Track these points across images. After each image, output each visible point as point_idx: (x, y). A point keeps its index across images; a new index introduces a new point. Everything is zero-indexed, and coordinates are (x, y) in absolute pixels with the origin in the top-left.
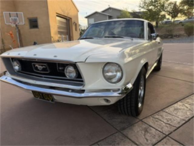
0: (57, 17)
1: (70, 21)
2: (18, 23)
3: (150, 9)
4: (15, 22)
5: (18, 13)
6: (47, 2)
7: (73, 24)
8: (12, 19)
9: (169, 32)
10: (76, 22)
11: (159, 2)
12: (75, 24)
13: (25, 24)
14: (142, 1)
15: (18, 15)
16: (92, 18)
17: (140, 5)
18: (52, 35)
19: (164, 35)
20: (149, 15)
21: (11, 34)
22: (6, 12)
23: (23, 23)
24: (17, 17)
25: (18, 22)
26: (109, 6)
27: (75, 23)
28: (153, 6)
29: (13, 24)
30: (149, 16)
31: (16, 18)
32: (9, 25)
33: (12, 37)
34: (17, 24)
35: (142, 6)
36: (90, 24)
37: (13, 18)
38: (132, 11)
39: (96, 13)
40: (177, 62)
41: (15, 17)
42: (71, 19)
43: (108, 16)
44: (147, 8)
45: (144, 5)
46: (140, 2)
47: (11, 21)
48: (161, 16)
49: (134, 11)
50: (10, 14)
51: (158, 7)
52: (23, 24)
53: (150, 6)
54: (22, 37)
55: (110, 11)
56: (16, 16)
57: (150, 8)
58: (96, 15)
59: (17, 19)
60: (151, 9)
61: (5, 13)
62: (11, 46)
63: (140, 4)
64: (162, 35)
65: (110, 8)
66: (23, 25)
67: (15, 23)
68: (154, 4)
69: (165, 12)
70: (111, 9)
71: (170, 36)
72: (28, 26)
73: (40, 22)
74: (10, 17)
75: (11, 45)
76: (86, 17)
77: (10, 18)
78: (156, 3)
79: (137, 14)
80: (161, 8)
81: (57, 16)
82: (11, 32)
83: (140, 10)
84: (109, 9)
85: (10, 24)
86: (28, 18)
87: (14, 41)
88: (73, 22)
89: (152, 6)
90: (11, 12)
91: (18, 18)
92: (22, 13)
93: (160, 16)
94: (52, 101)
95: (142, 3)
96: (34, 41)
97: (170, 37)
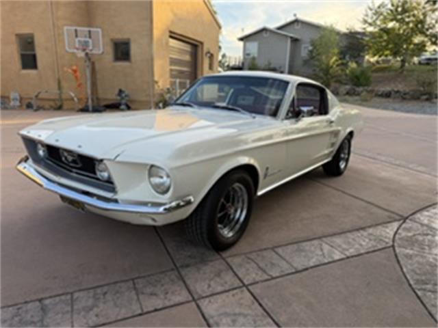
0: (171, 40)
1: (200, 49)
2: (91, 50)
3: (389, 29)
4: (85, 47)
5: (92, 29)
6: (151, 3)
7: (206, 54)
8: (79, 41)
9: (424, 87)
10: (212, 52)
11: (412, 13)
12: (209, 55)
13: (103, 53)
14: (371, 9)
15: (92, 34)
16: (255, 40)
17: (366, 18)
18: (156, 78)
19: (411, 93)
20: (385, 41)
21: (75, 71)
22: (69, 28)
23: (99, 50)
24: (90, 37)
25: (91, 48)
26: (295, 15)
27: (209, 52)
28: (397, 21)
29: (80, 51)
30: (384, 44)
31: (87, 39)
32: (73, 54)
33: (76, 77)
34: (87, 51)
35: (370, 21)
36: (248, 55)
37: (82, 39)
38: (348, 29)
39: (264, 30)
40: (398, 162)
41: (86, 37)
42: (202, 43)
43: (291, 38)
44: (383, 26)
45: (375, 17)
46: (366, 11)
47: (77, 46)
48: (415, 45)
49: (353, 31)
50: (76, 31)
51: (411, 25)
52: (100, 52)
53: (392, 20)
54: (98, 76)
55: (297, 27)
56: (88, 36)
57: (391, 25)
58: (264, 34)
59: (88, 42)
60: (393, 29)
61: (67, 30)
62: (73, 95)
63: (367, 15)
64: (407, 90)
65: (296, 21)
66: (99, 55)
67: (84, 50)
68: (399, 17)
69: (427, 36)
70: (300, 24)
71: (425, 94)
72: (110, 56)
73: (134, 50)
74: (77, 36)
75: (74, 93)
76: (241, 39)
77: (77, 40)
78: (407, 14)
79: (359, 36)
80: (416, 26)
81: (171, 37)
82: (74, 68)
83: (364, 29)
84: (296, 24)
85: (75, 51)
86: (112, 40)
87: (80, 85)
88: (205, 50)
89: (394, 22)
90: (78, 28)
91: (90, 41)
92: (99, 30)
93: (412, 46)
94: (83, 209)
95: (370, 13)
96: (120, 87)
97: (425, 97)
